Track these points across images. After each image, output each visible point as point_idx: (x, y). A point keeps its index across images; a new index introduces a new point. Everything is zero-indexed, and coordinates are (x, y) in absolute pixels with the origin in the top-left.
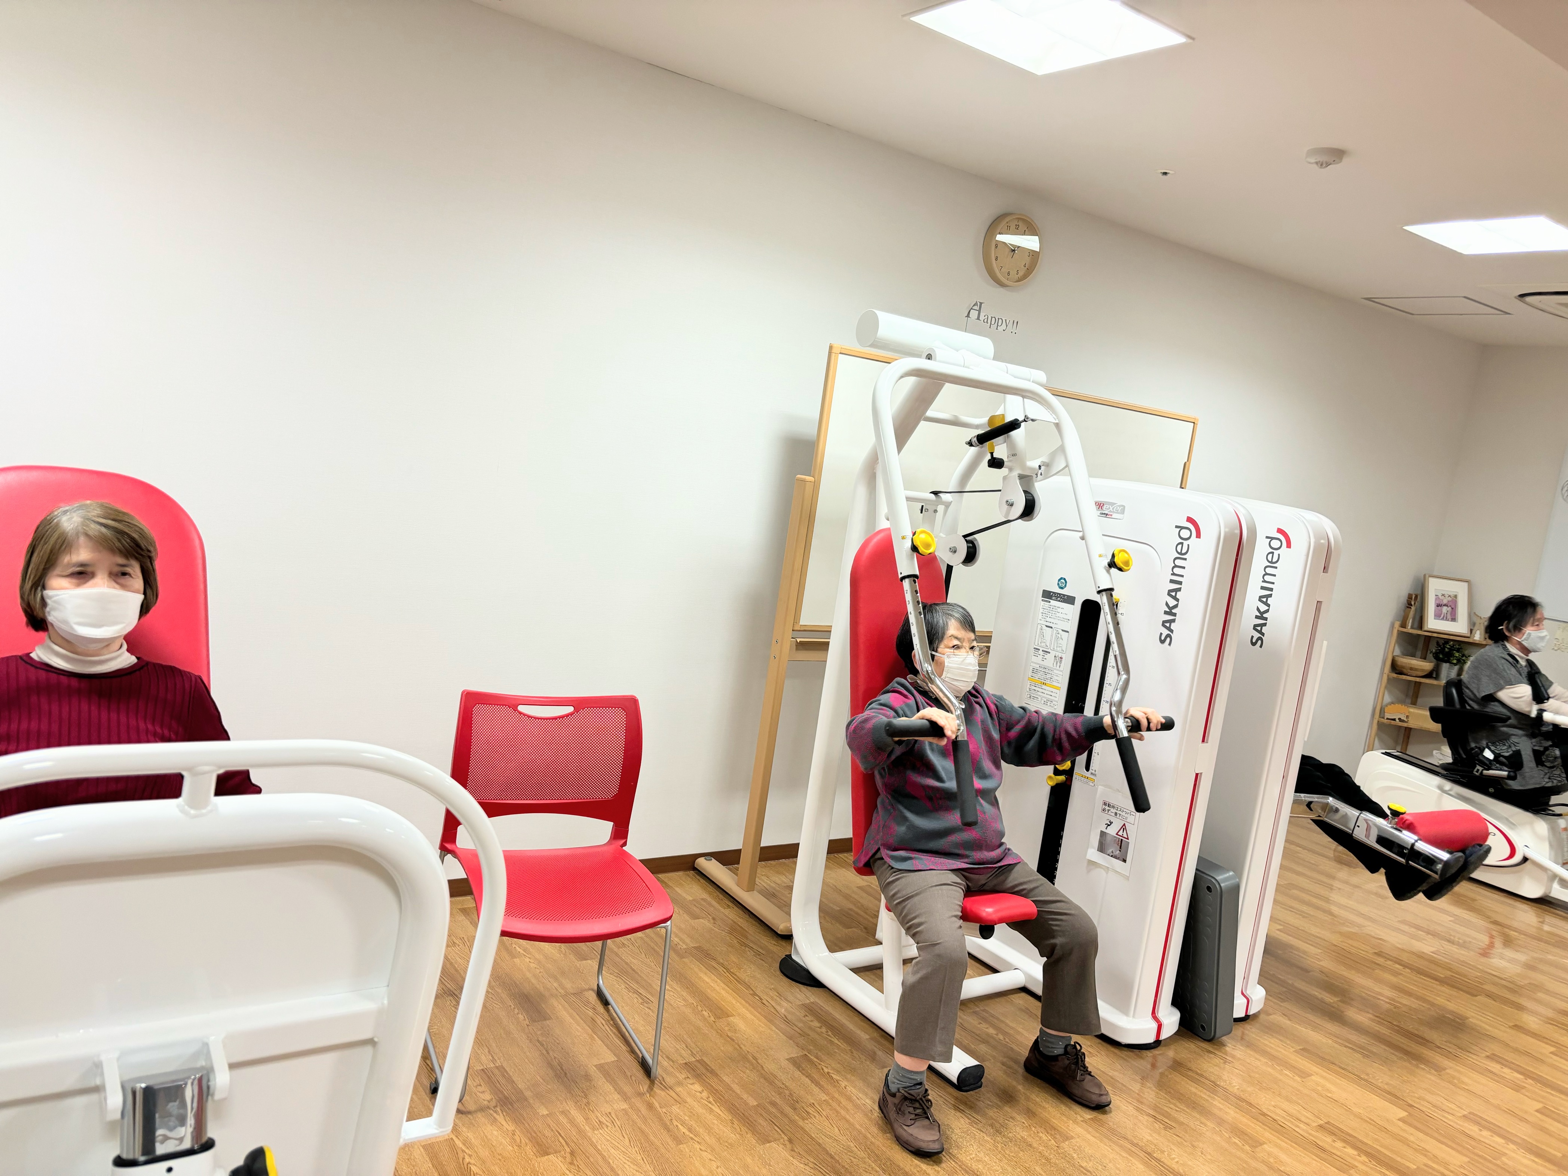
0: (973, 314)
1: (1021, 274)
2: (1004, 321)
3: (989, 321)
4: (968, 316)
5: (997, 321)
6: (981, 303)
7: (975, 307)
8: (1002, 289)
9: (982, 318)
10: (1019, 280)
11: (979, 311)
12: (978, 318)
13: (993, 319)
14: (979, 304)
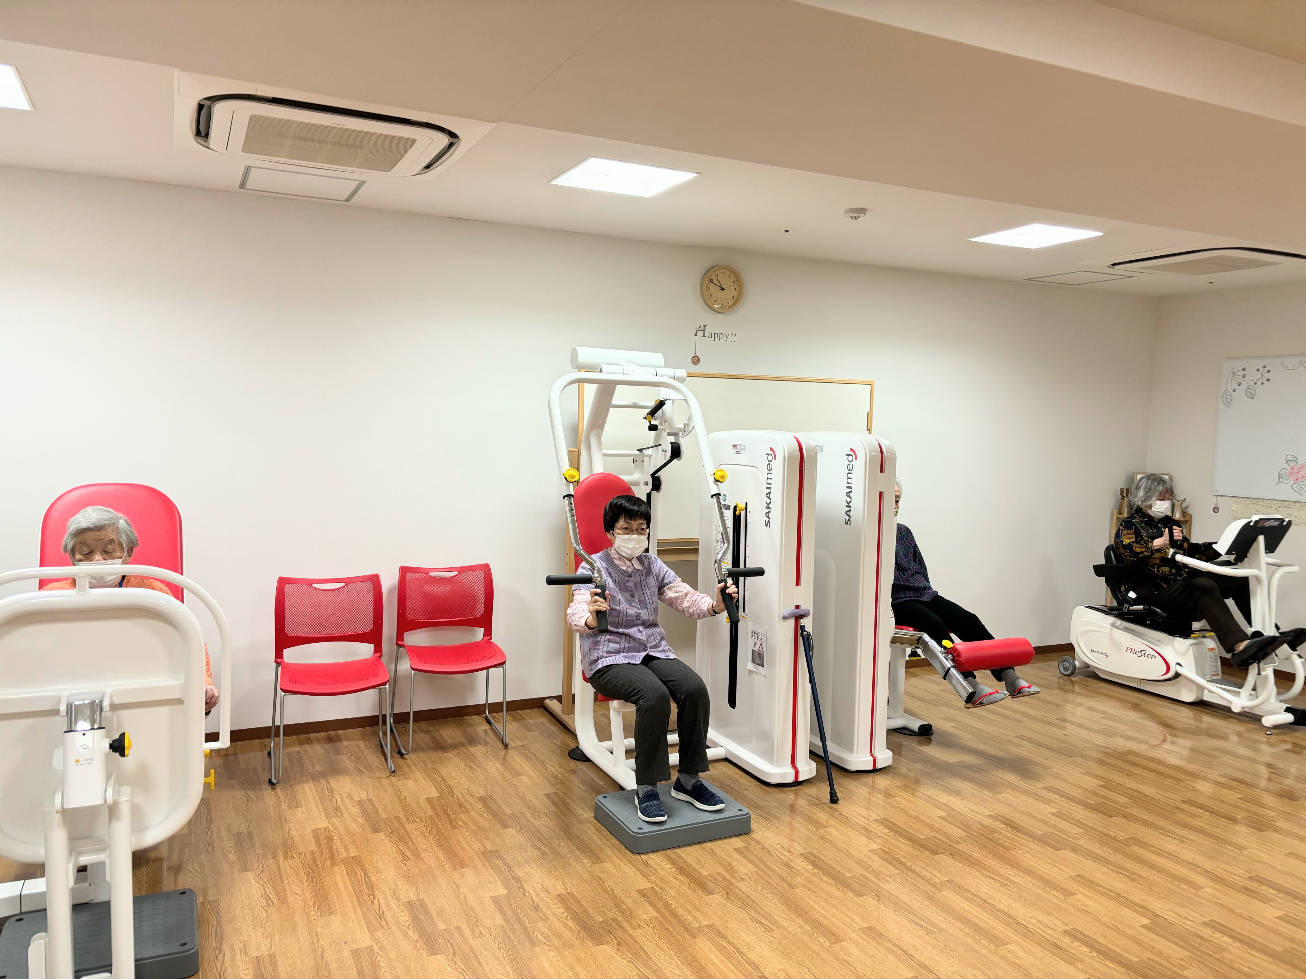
0: (700, 333)
1: (731, 303)
2: (725, 335)
3: (713, 336)
4: (696, 335)
5: (720, 336)
6: (705, 326)
7: (700, 329)
8: (719, 315)
9: (707, 334)
10: (730, 307)
11: (704, 331)
12: (704, 335)
13: (716, 335)
14: (702, 327)
